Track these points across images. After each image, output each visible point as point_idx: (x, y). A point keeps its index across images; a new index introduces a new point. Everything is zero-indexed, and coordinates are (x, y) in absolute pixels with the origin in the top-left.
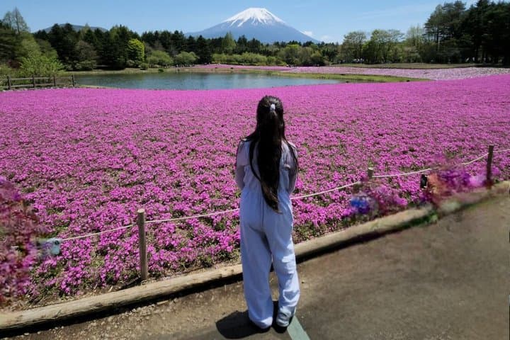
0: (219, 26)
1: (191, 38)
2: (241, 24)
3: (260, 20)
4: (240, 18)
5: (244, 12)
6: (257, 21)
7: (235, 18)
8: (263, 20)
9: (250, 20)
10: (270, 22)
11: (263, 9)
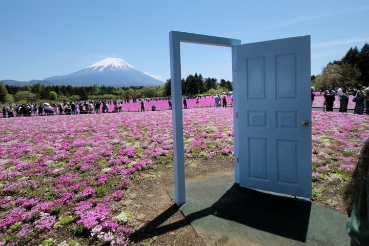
0: (83, 71)
1: (76, 88)
2: (102, 69)
3: (116, 66)
4: (101, 65)
5: (104, 61)
6: (114, 67)
7: (96, 65)
8: (119, 67)
9: (109, 67)
10: (125, 68)
11: (119, 59)
